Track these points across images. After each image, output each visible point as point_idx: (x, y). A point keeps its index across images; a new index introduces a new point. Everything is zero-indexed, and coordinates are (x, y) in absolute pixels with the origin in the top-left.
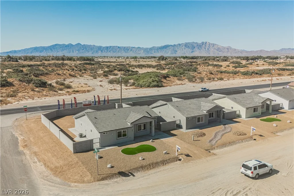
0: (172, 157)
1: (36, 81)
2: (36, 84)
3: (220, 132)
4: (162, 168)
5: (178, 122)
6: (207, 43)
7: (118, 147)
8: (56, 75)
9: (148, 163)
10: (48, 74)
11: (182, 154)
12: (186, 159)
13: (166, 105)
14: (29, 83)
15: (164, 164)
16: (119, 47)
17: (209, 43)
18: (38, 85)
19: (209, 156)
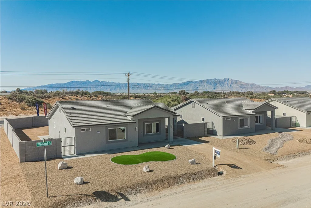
0: (206, 169)
1: (29, 100)
2: (29, 102)
3: (277, 139)
4: (187, 186)
5: (209, 126)
6: (230, 79)
7: (108, 154)
8: (60, 99)
9: (160, 177)
11: (224, 164)
12: (231, 172)
13: (191, 104)
14: (20, 102)
15: (191, 180)
16: (138, 84)
17: (231, 79)
18: (32, 104)
19: (273, 168)
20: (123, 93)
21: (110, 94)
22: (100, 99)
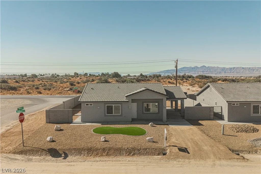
5: (217, 110)
7: (101, 124)
9: (106, 146)
10: (149, 80)
15: (131, 154)
16: (243, 68)
20: (227, 76)
21: (211, 77)
22: (190, 81)
